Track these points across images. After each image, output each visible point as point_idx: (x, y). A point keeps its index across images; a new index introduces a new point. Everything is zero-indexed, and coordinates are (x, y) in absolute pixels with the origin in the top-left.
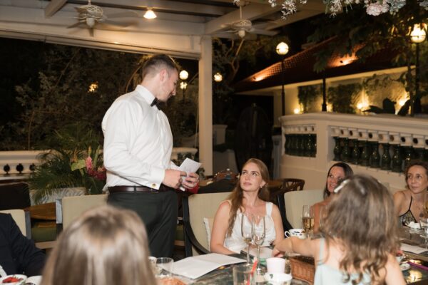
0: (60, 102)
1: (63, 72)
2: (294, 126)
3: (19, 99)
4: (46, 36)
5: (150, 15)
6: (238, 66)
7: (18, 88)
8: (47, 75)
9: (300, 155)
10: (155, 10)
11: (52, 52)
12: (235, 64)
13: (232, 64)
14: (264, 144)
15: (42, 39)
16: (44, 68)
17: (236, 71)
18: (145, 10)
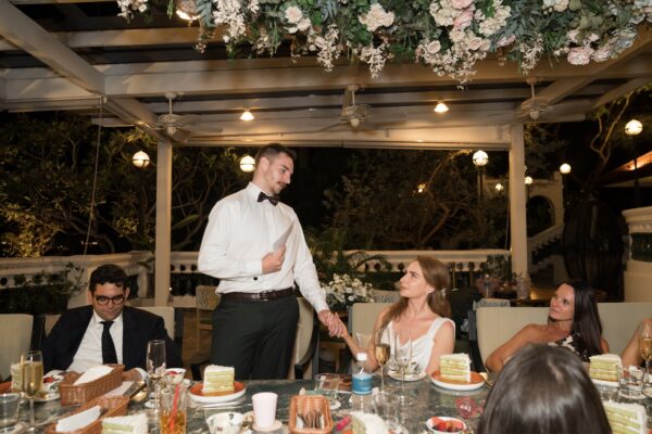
0: (364, 203)
1: (366, 174)
2: (638, 223)
3: (325, 203)
4: (343, 141)
5: (441, 108)
6: (609, 154)
7: (326, 192)
8: (350, 178)
9: (646, 261)
10: (446, 103)
11: (354, 157)
12: (605, 152)
13: (600, 152)
14: (606, 246)
15: (339, 144)
16: (348, 172)
17: (606, 160)
18: (435, 104)
